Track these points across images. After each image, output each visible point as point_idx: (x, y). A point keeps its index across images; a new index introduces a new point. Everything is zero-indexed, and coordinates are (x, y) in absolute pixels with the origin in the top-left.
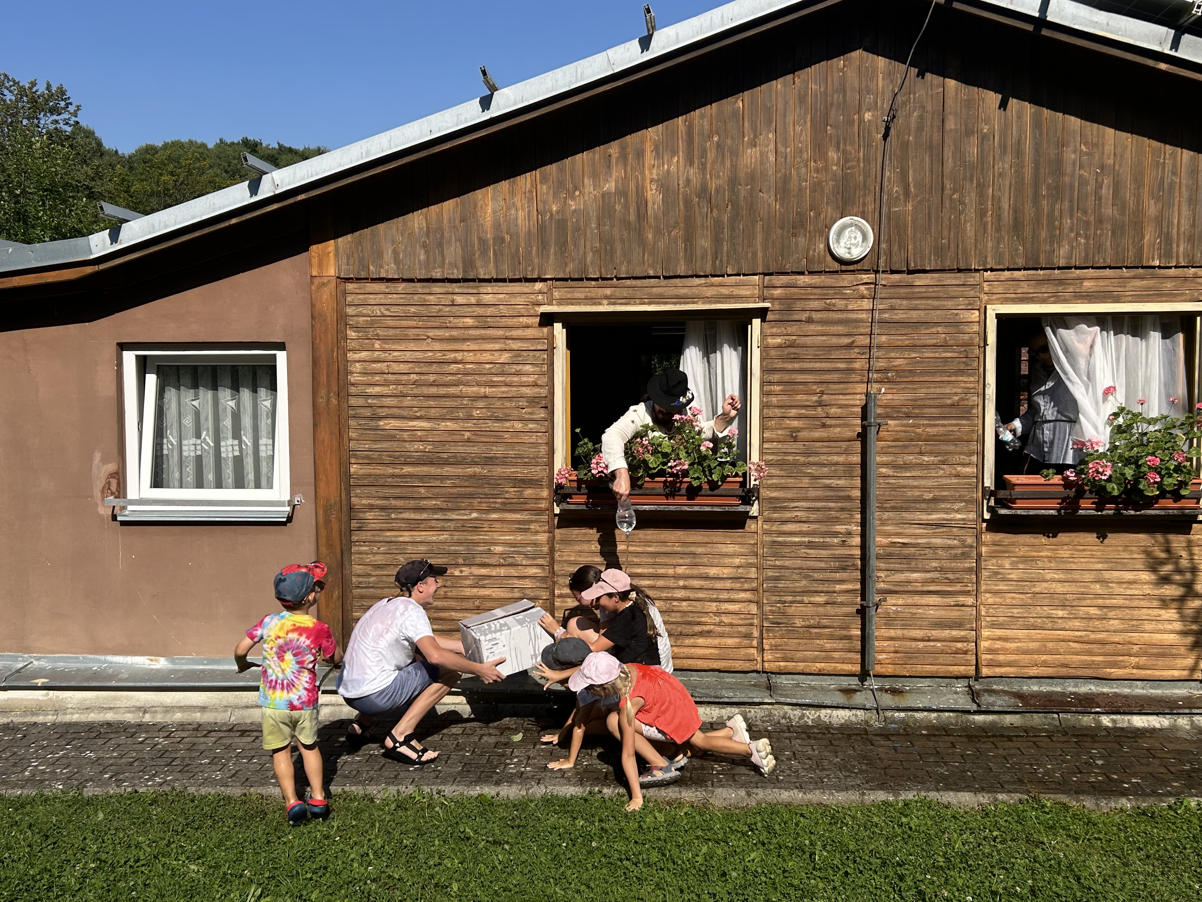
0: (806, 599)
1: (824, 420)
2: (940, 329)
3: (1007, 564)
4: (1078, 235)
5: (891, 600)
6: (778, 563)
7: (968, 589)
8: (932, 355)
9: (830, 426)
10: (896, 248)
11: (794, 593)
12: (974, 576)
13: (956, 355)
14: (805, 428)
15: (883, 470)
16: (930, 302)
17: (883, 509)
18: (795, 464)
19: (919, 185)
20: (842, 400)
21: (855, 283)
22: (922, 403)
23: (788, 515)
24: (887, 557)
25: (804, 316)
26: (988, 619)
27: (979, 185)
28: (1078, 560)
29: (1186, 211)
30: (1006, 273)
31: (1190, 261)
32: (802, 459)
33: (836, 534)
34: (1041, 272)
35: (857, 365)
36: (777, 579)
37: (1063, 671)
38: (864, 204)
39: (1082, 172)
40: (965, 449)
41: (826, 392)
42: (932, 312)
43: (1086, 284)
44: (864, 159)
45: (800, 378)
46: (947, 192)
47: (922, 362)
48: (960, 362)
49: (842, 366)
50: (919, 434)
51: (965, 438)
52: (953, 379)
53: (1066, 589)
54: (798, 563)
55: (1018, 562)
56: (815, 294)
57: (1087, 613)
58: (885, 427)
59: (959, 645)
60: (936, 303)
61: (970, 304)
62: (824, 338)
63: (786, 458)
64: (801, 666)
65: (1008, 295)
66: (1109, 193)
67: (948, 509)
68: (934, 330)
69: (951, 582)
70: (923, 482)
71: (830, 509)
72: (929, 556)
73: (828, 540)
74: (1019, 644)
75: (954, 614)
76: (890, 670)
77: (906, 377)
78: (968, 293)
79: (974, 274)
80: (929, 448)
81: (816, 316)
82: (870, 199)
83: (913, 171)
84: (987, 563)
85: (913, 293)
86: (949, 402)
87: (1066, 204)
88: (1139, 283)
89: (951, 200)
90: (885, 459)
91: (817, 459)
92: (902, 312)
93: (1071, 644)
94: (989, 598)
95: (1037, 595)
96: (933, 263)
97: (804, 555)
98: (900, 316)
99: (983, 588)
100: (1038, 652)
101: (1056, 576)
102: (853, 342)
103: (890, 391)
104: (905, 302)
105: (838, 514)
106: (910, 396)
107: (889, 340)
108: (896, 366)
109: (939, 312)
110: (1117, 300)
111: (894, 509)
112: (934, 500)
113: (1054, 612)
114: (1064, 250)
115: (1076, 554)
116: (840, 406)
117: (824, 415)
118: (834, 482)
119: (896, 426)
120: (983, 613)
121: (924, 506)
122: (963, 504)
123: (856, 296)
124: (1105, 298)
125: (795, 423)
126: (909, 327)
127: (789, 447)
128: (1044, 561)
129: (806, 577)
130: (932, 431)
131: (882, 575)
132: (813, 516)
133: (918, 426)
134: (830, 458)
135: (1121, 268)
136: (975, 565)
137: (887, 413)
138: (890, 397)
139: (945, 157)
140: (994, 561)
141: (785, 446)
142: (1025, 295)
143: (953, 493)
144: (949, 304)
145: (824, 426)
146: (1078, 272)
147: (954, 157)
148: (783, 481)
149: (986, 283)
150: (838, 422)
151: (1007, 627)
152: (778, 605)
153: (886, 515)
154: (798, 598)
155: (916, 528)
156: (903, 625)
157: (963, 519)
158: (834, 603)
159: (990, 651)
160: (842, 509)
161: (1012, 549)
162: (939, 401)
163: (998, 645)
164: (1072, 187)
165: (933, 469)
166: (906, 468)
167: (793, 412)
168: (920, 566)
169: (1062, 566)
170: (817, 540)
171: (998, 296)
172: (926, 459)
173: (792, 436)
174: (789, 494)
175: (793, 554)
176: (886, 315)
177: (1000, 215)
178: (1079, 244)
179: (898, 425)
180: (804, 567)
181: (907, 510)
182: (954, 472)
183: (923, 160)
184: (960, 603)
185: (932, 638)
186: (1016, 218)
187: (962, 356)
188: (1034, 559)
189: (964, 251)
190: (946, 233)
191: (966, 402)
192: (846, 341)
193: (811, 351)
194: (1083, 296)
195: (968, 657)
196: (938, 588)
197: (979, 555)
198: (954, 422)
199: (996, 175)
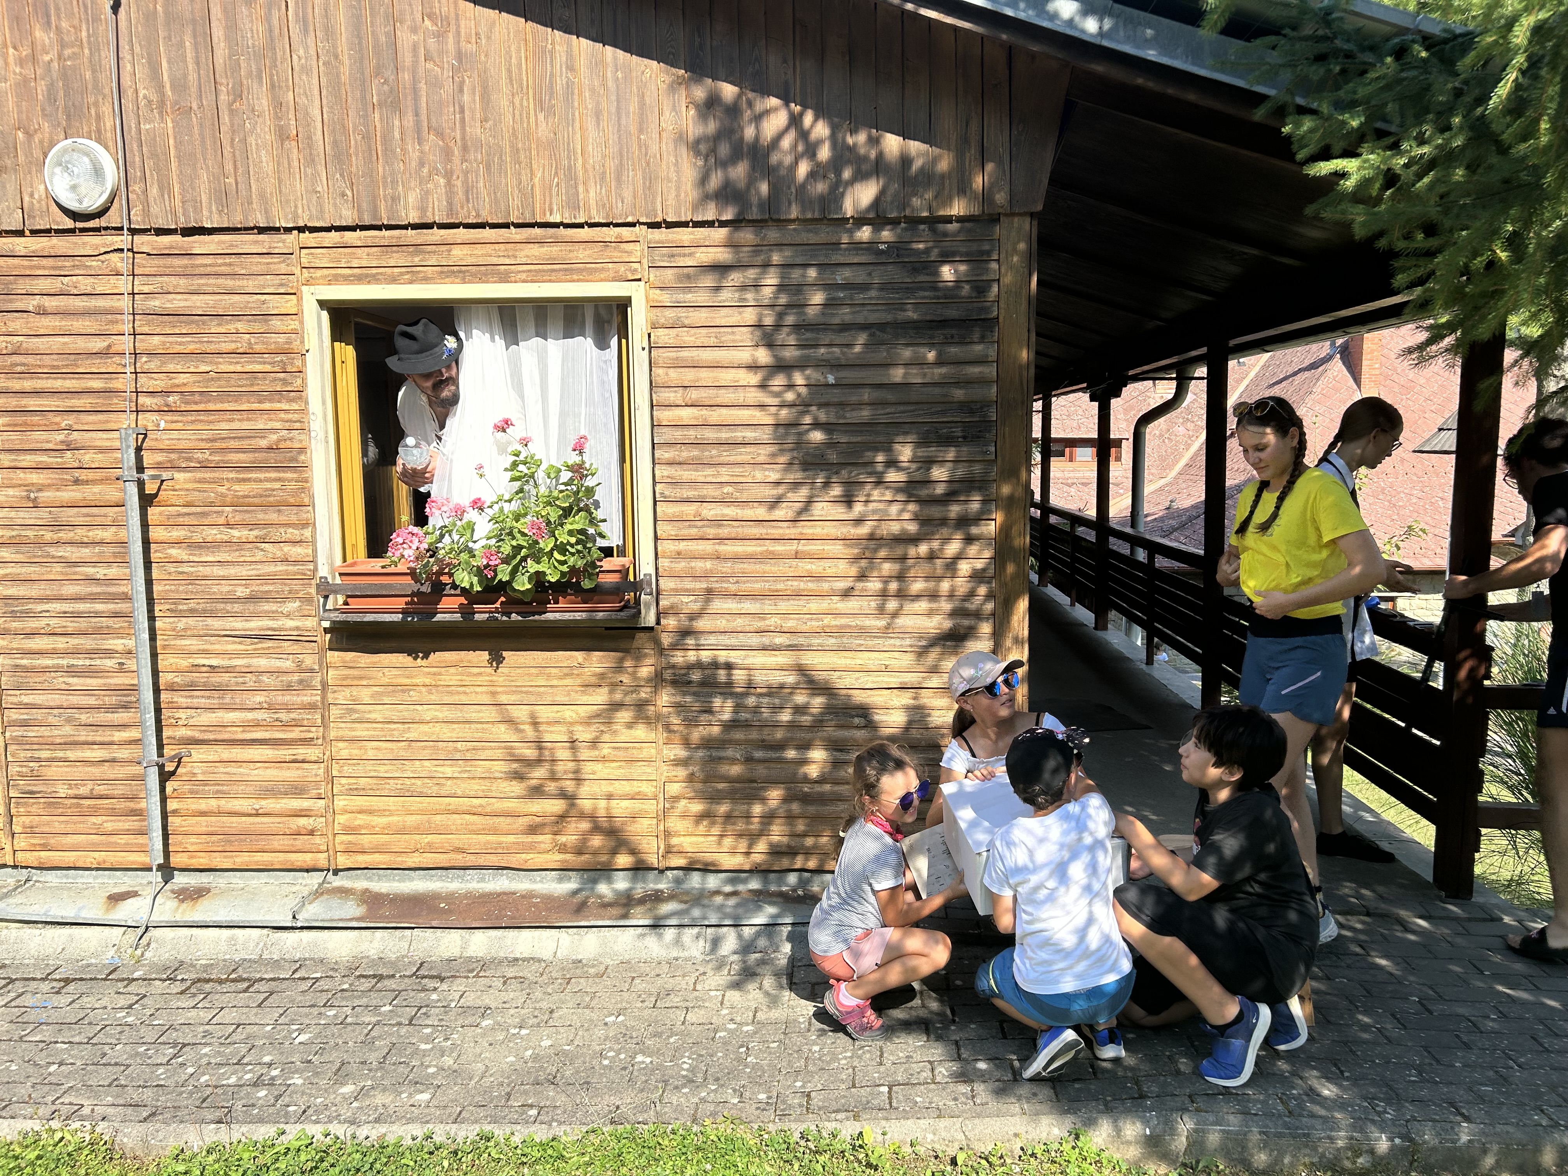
0: (71, 755)
1: (77, 473)
2: (241, 326)
3: (365, 695)
4: (434, 171)
5: (198, 754)
6: (25, 699)
7: (311, 735)
8: (232, 368)
9: (87, 482)
10: (154, 191)
11: (51, 744)
12: (318, 716)
13: (268, 368)
14: (49, 485)
15: (174, 552)
16: (221, 281)
17: (177, 614)
18: (39, 543)
19: (179, 86)
20: (101, 439)
21: (103, 250)
22: (224, 445)
23: (32, 624)
24: (190, 687)
25: (31, 303)
26: (344, 781)
27: (273, 86)
28: (472, 689)
29: (592, 133)
30: (333, 233)
31: (608, 215)
32: (49, 536)
33: (109, 653)
34: (385, 233)
35: (117, 384)
36: (24, 724)
37: (459, 859)
38: (98, 118)
39: (430, 65)
40: (294, 519)
41: (75, 427)
42: (226, 297)
43: (457, 251)
44: (89, 43)
45: (33, 403)
46: (223, 97)
47: (219, 379)
48: (275, 380)
49: (97, 384)
50: (223, 495)
51: (292, 500)
52: (267, 406)
53: (454, 735)
54: (55, 699)
55: (381, 694)
56: (44, 268)
57: (489, 771)
58: (170, 483)
59: (302, 821)
60: (229, 283)
61: (282, 285)
62: (66, 339)
63: (24, 533)
64: (69, 858)
65: (339, 271)
66: (474, 101)
67: (273, 612)
68: (231, 327)
69: (286, 725)
70: (232, 571)
71: (98, 615)
72: (251, 685)
73: (98, 662)
74: (390, 818)
75: (291, 774)
76: (202, 861)
77: (196, 403)
78: (276, 267)
79: (284, 237)
80: (238, 518)
81: (50, 303)
82: (106, 109)
83: (169, 62)
84: (336, 695)
85: (193, 266)
86: (263, 443)
87: (409, 120)
88: (535, 251)
89: (232, 112)
90: (177, 534)
91: (71, 534)
92: (179, 297)
93: (468, 817)
94: (343, 750)
95: (413, 744)
96: (216, 217)
97: (63, 687)
98: (177, 303)
99: (333, 734)
100: (418, 830)
101: (440, 715)
102: (109, 346)
103: (174, 426)
104: (182, 281)
105: (110, 622)
106: (205, 435)
107: (164, 343)
108: (178, 386)
109: (237, 297)
110: (504, 278)
111: (193, 612)
112: (253, 598)
113: (439, 769)
114: (412, 198)
115: (468, 680)
116: (102, 450)
117: (76, 465)
118: (100, 572)
119: (186, 481)
120: (335, 773)
121: (237, 607)
122: (298, 604)
123: (107, 272)
124: (486, 275)
125: (34, 477)
126: (193, 322)
127: (27, 515)
128: (420, 692)
129: (69, 720)
130: (242, 489)
131: (184, 716)
132: (71, 625)
133: (219, 482)
134: (90, 534)
135: (506, 226)
136: (319, 698)
137: (170, 461)
138: (175, 435)
139: (215, 40)
140: (347, 692)
141: (22, 515)
142: (364, 271)
143: (279, 587)
144: (250, 285)
145: (77, 482)
146: (443, 232)
147: (227, 38)
148: (24, 570)
149: (304, 251)
150: (99, 474)
151: (371, 793)
152: (31, 764)
153: (182, 623)
154: (60, 754)
155: (227, 642)
156: (218, 792)
157: (297, 628)
158: (113, 761)
159: (350, 830)
160: (116, 615)
161: (373, 673)
162: (248, 442)
163: (361, 820)
164: (415, 91)
165: (249, 549)
166: (208, 548)
167: (28, 460)
168: (238, 701)
169: (447, 699)
170: (81, 662)
171: (325, 272)
172: (235, 533)
173: (29, 498)
174: (33, 591)
175: (46, 685)
176: (157, 303)
177: (310, 138)
178: (436, 186)
179: (190, 481)
180: (65, 705)
181: (213, 614)
182: (279, 554)
183: (181, 44)
184: (300, 758)
185: (260, 811)
186: (335, 143)
187: (276, 369)
188: (406, 688)
189: (262, 196)
190: (229, 167)
191: (289, 444)
192: (98, 344)
193: (47, 360)
194: (453, 272)
195: (317, 840)
196: (267, 735)
197: (325, 685)
198: (273, 475)
199: (296, 68)
